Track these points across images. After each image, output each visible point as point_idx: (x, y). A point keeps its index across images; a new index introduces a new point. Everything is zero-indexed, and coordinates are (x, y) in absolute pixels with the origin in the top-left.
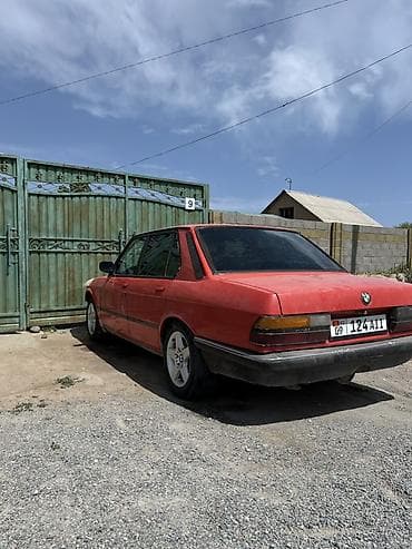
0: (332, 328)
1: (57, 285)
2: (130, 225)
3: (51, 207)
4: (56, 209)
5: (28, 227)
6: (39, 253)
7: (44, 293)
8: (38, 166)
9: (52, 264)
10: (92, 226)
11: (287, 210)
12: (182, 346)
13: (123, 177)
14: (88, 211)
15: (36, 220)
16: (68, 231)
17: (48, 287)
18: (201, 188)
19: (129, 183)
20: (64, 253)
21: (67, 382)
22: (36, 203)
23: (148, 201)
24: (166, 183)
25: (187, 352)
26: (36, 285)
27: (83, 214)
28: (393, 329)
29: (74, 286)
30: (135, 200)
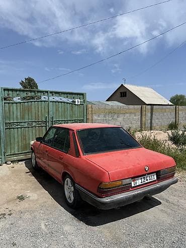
0: (133, 183)
1: (18, 142)
2: (51, 113)
3: (15, 107)
5: (5, 118)
6: (10, 129)
7: (12, 146)
8: (8, 90)
10: (34, 115)
11: (124, 93)
12: (71, 185)
13: (47, 92)
14: (31, 108)
15: (8, 114)
16: (23, 118)
17: (14, 144)
18: (83, 94)
19: (50, 94)
20: (21, 128)
21: (21, 198)
22: (8, 107)
23: (59, 102)
24: (67, 93)
25: (73, 189)
26: (9, 143)
27: (29, 110)
28: (159, 179)
29: (26, 142)
30: (53, 102)
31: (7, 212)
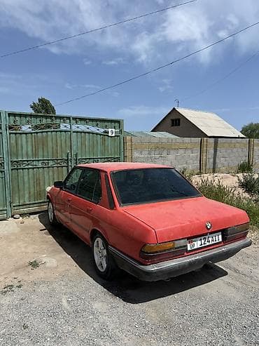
0: (189, 245)
1: (29, 188)
2: (74, 148)
3: (24, 140)
4: (27, 142)
5: (10, 153)
6: (17, 169)
7: (21, 193)
8: (15, 115)
9: (26, 176)
10: (50, 150)
11: (176, 120)
12: (102, 248)
13: (69, 118)
14: (47, 141)
15: (15, 149)
16: (36, 155)
17: (24, 190)
18: (118, 122)
19: (72, 121)
20: (33, 168)
21: (34, 265)
22: (14, 139)
23: (85, 133)
24: (96, 120)
25: (105, 252)
26: (16, 188)
27: (44, 143)
28: (226, 240)
29: (40, 189)
30: (77, 132)
31: (16, 283)
